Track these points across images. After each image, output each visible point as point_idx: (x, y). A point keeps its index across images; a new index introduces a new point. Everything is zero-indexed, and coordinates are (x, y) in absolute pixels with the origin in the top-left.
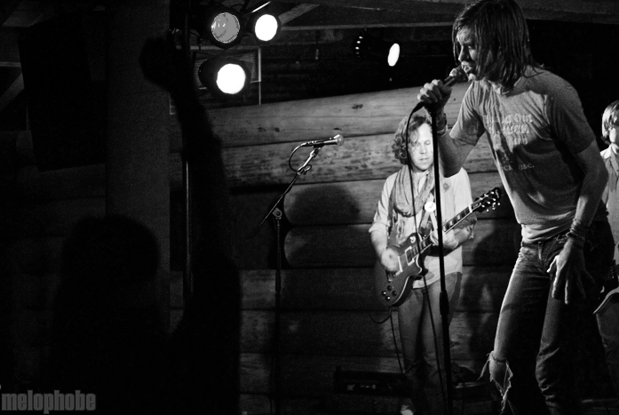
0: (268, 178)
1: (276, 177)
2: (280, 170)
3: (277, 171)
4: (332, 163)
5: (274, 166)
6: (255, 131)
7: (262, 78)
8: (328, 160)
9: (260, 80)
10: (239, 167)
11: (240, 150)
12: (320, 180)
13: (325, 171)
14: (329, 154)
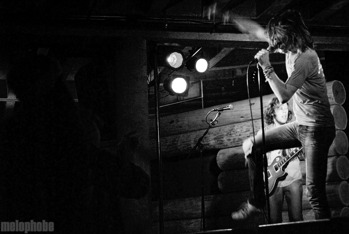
0: (208, 146)
1: (212, 146)
2: (214, 141)
3: (212, 142)
4: (240, 135)
5: (211, 139)
6: (200, 122)
7: (204, 96)
8: (238, 134)
9: (202, 97)
10: (192, 142)
11: (193, 133)
12: (234, 145)
13: (237, 140)
14: (239, 130)
